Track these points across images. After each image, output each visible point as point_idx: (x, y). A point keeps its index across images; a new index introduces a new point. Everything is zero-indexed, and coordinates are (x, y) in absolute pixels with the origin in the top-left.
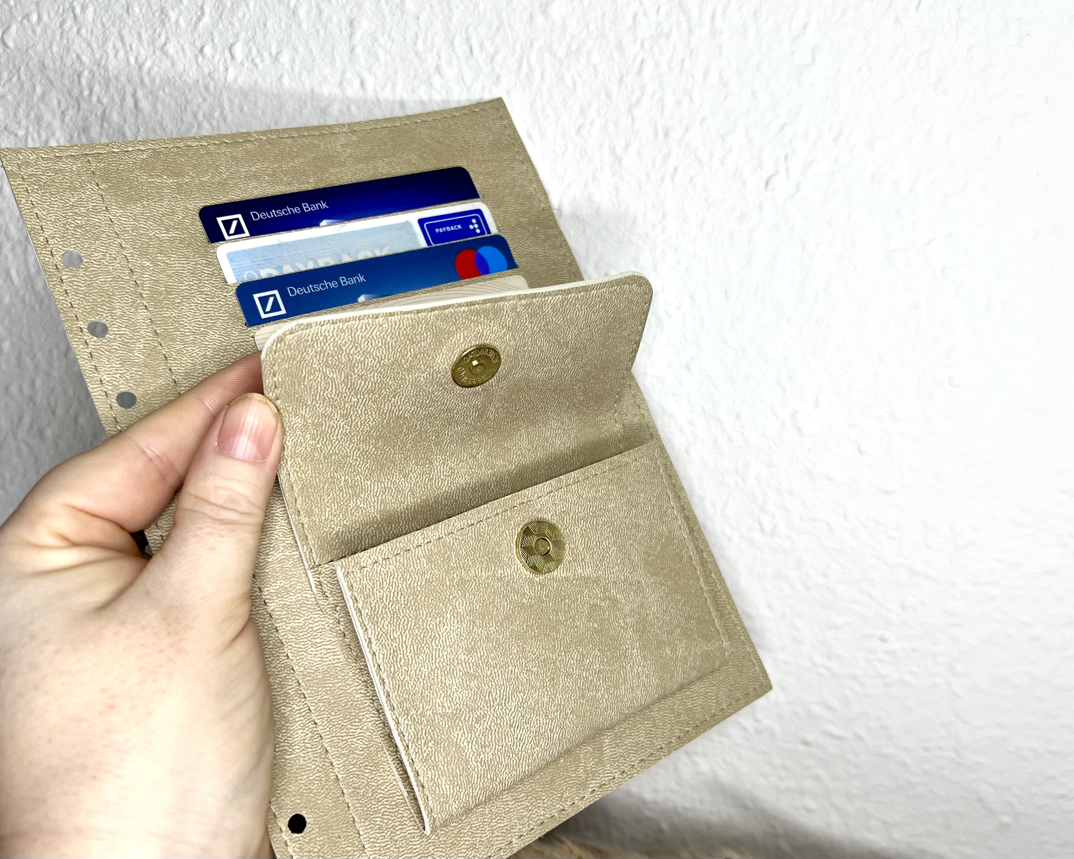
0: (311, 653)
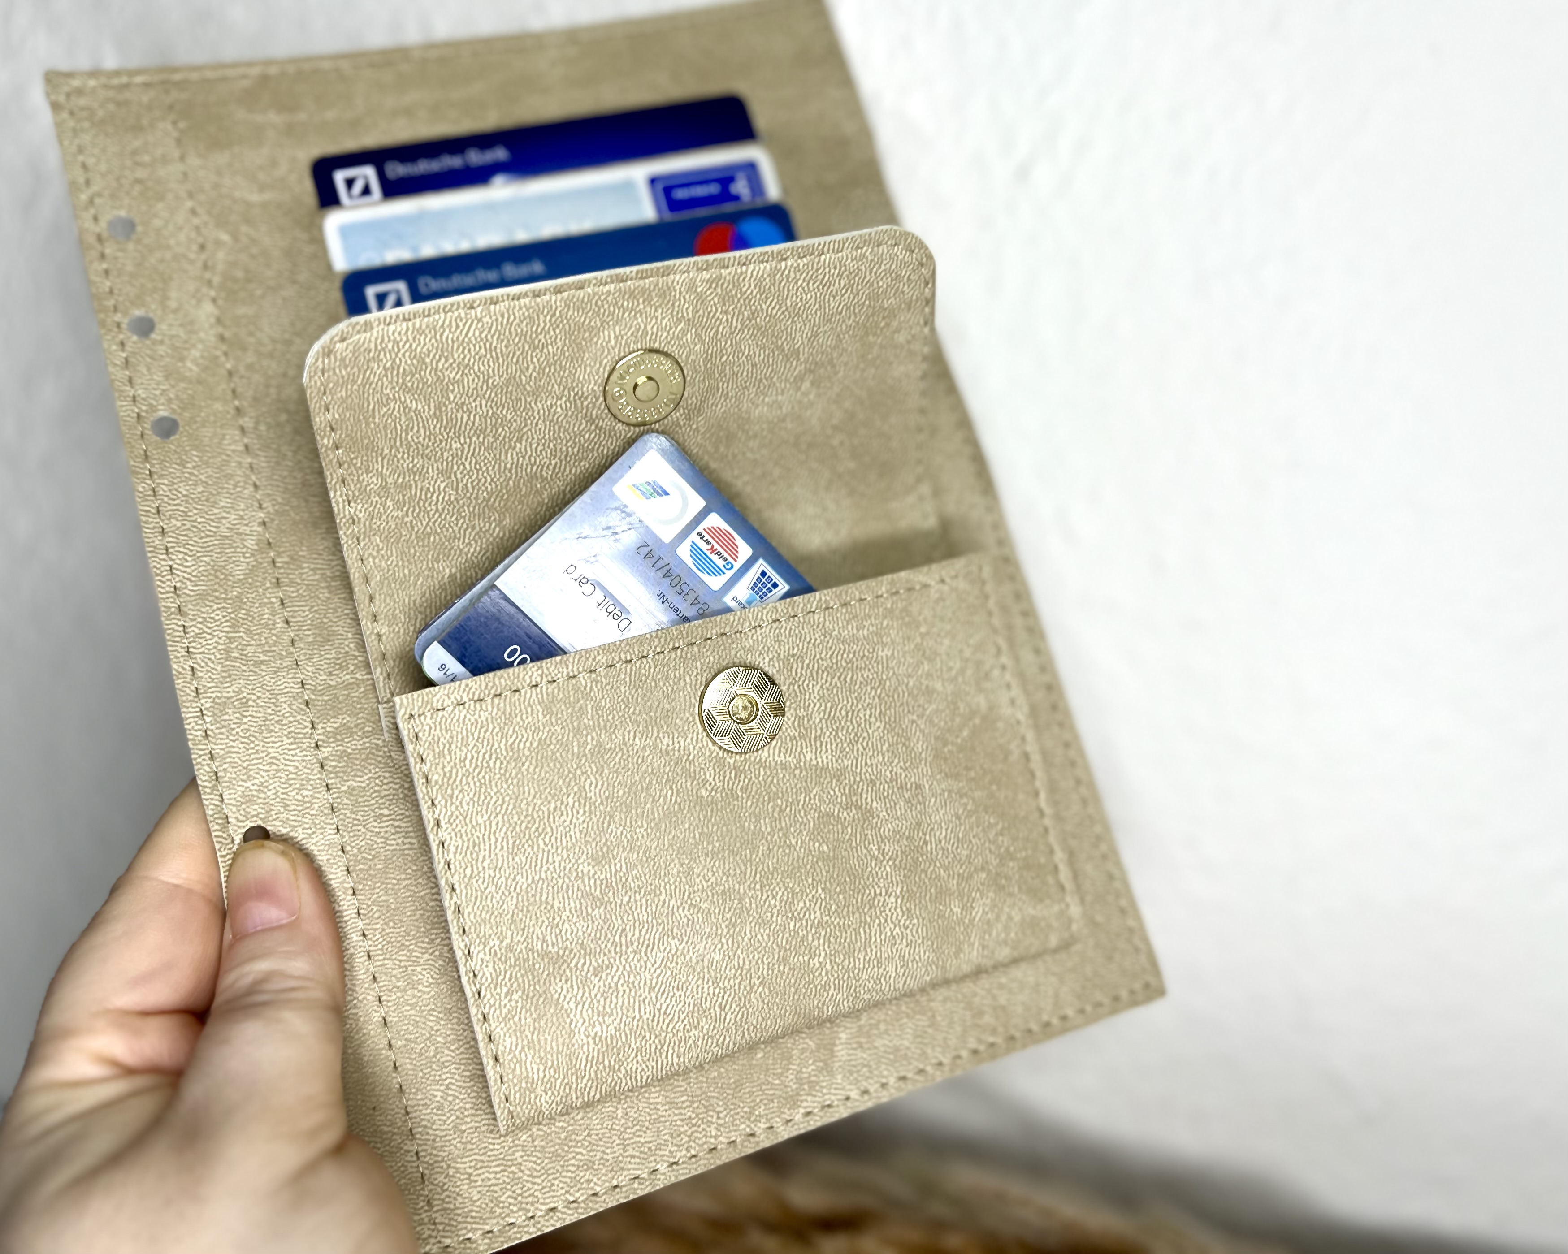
0: (372, 829)
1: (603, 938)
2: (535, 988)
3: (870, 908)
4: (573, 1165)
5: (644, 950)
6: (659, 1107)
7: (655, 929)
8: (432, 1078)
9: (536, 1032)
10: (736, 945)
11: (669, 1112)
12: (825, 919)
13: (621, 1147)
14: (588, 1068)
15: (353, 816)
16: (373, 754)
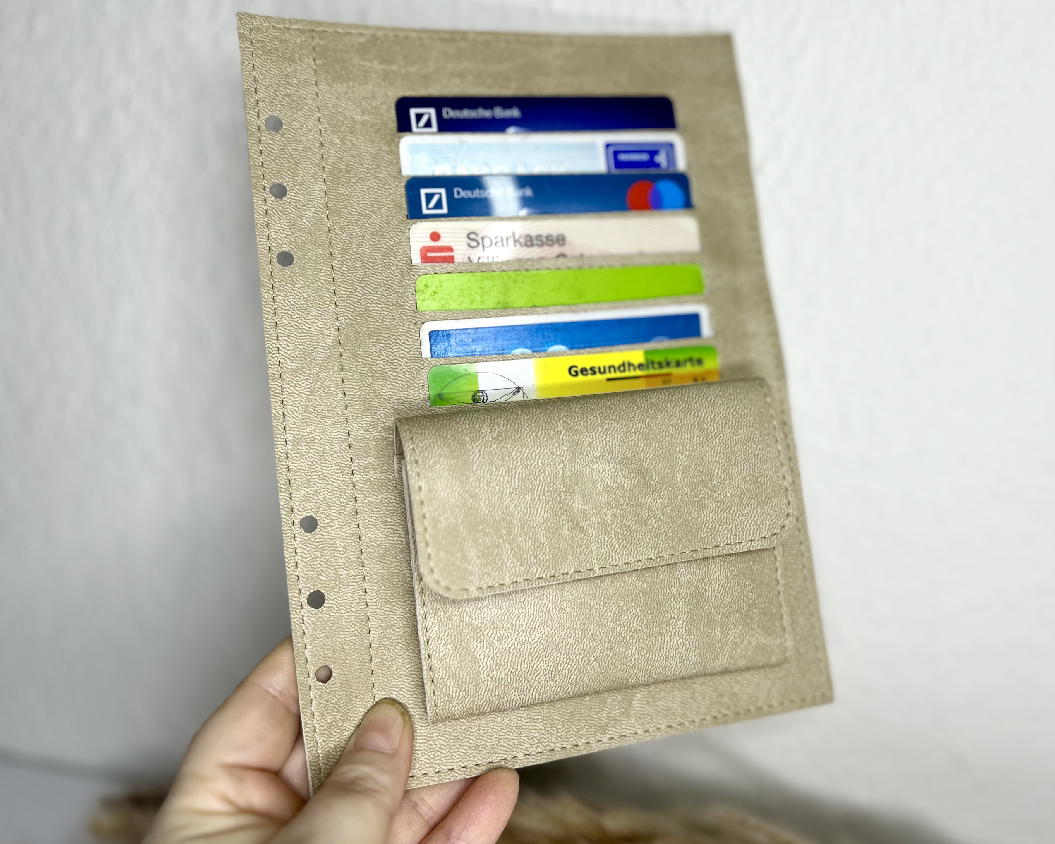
0: (379, 528)
1: (505, 620)
2: (461, 644)
3: (667, 625)
4: (467, 746)
5: (529, 631)
6: (523, 719)
7: (537, 619)
8: (392, 683)
9: (458, 670)
10: (583, 636)
11: (529, 724)
12: (639, 628)
13: (497, 739)
14: (485, 695)
15: (369, 519)
16: (386, 483)
